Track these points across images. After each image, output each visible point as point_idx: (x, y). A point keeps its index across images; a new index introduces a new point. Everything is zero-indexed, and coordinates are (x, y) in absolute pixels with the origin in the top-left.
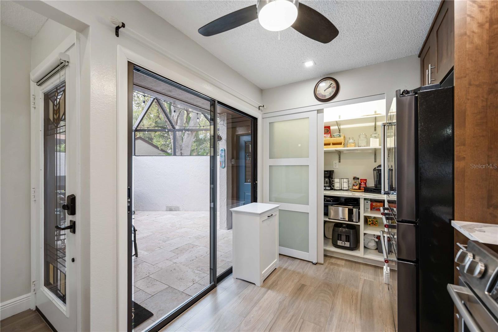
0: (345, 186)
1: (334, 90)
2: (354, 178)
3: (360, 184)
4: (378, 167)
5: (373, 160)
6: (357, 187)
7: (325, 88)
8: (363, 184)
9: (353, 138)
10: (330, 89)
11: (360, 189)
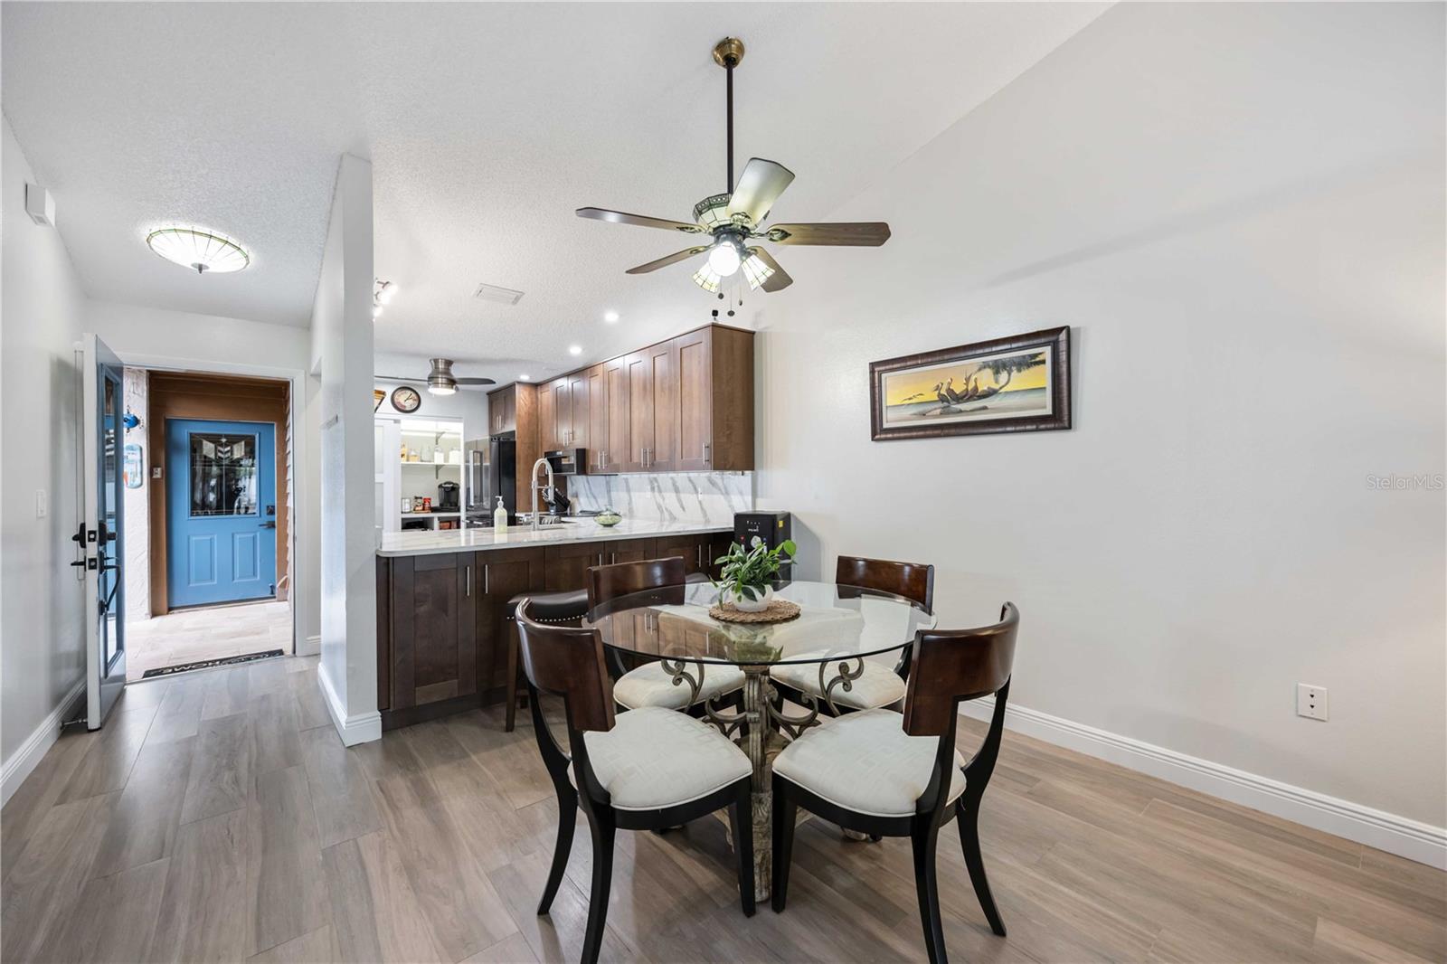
0: (407, 507)
1: (416, 403)
2: (416, 498)
3: (424, 505)
4: (445, 484)
5: (435, 476)
6: (421, 508)
7: (405, 399)
8: (427, 503)
9: (414, 450)
10: (411, 401)
11: (424, 509)
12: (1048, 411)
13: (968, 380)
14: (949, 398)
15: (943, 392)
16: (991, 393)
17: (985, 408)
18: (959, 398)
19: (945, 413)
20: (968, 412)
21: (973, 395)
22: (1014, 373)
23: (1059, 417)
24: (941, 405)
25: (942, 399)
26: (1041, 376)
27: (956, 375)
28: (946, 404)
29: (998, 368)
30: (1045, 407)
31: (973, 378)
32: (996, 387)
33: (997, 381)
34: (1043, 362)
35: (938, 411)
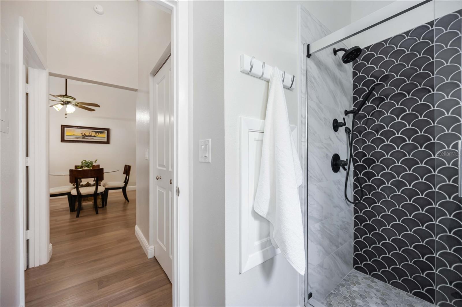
12: (106, 141)
13: (89, 133)
14: (84, 136)
15: (83, 134)
16: (95, 136)
17: (93, 139)
18: (87, 136)
19: (83, 138)
20: (89, 139)
21: (91, 136)
22: (100, 134)
23: (108, 142)
24: (82, 137)
25: (83, 135)
26: (105, 135)
27: (87, 132)
28: (84, 137)
29: (96, 132)
30: (105, 140)
31: (91, 133)
32: (95, 135)
33: (96, 134)
34: (105, 133)
35: (82, 138)
